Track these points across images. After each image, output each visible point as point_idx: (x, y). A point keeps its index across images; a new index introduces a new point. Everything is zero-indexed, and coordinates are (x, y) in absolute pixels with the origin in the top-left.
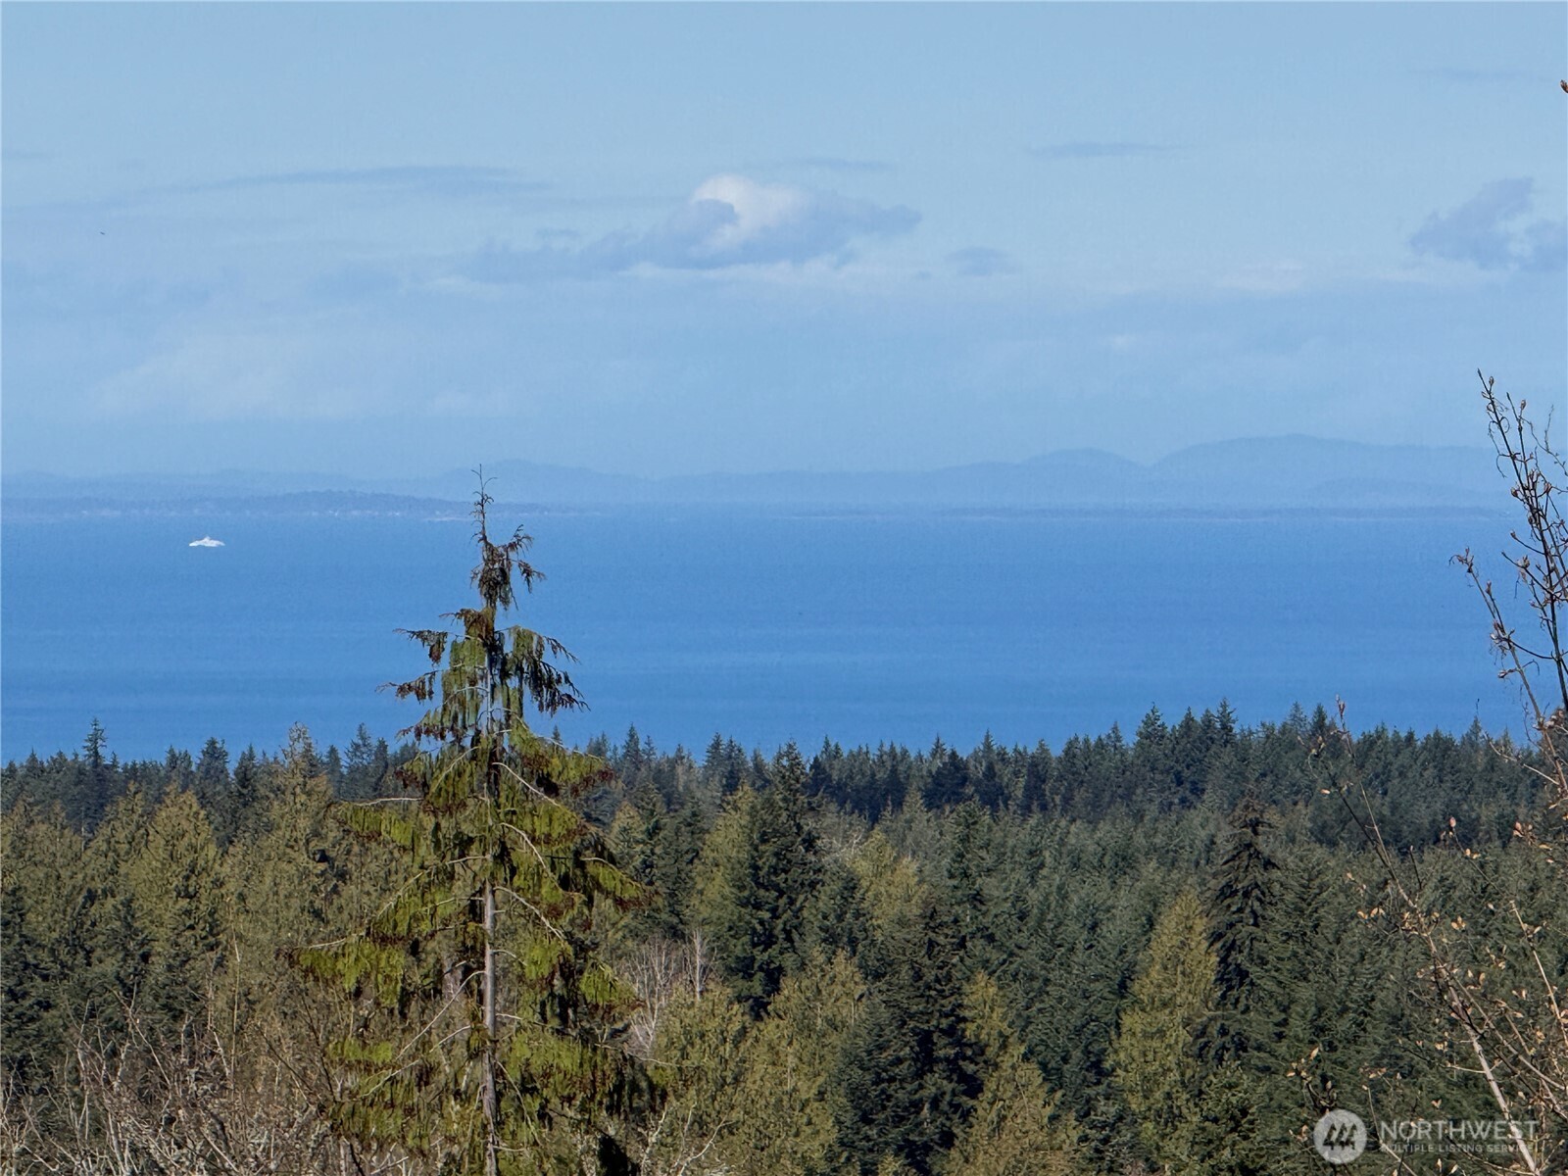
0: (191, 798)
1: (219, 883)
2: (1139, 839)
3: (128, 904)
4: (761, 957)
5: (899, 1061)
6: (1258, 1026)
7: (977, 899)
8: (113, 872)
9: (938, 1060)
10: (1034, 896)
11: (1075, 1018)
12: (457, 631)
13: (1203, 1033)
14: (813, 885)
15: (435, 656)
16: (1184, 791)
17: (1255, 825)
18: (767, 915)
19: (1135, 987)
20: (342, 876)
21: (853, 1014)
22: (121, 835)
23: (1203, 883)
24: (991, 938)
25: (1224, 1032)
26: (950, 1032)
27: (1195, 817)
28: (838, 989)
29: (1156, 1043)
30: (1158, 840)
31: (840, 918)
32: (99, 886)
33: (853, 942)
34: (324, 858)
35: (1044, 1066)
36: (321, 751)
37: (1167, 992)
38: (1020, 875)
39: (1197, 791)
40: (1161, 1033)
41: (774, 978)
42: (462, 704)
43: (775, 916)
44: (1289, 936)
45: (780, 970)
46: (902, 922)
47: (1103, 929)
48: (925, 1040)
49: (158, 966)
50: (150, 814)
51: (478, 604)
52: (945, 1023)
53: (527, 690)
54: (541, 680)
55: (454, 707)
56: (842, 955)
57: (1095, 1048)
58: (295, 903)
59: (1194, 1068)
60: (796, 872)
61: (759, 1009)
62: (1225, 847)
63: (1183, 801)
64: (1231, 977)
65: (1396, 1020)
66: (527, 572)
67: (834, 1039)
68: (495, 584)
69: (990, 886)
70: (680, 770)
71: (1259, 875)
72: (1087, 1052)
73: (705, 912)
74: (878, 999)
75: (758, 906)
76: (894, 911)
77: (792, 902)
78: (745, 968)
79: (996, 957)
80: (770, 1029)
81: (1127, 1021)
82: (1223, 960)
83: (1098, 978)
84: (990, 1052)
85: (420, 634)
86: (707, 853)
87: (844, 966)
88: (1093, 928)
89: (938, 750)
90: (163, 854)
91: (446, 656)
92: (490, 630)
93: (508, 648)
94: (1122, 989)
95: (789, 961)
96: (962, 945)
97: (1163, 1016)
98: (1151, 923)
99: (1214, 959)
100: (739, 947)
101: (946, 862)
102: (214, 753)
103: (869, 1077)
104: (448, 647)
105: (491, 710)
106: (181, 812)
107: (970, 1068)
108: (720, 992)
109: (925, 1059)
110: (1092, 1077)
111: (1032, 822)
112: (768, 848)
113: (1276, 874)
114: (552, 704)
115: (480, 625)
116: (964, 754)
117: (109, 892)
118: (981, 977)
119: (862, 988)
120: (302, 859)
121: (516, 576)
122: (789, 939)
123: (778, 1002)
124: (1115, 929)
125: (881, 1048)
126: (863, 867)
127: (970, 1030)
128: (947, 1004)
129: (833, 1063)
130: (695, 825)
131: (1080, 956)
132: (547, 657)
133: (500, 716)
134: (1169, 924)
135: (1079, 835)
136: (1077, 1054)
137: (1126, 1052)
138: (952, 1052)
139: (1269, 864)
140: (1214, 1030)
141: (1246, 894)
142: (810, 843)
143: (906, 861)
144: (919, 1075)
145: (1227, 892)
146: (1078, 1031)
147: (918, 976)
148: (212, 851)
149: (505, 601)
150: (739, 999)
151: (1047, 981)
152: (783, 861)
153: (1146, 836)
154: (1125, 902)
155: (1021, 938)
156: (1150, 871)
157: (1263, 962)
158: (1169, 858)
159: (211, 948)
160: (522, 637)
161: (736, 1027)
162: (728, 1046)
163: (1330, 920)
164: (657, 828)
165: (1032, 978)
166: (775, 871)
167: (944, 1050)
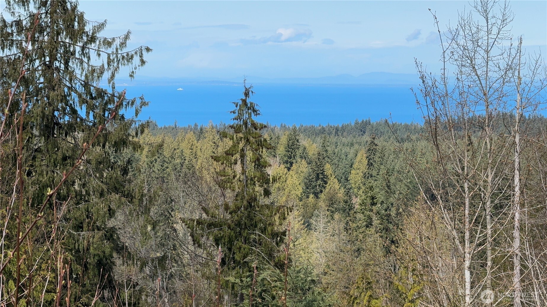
0: (192, 132)
1: (197, 147)
2: (354, 141)
3: (182, 151)
4: (289, 160)
5: (313, 178)
6: (374, 173)
7: (326, 151)
8: (178, 145)
9: (320, 178)
10: (336, 150)
11: (343, 171)
12: (240, 102)
13: (365, 174)
14: (298, 148)
15: (237, 106)
16: (362, 133)
17: (374, 138)
18: (290, 153)
19: (353, 166)
20: (218, 146)
21: (305, 170)
22: (180, 139)
23: (365, 148)
24: (329, 158)
25: (368, 173)
26: (322, 173)
27: (364, 137)
28: (302, 166)
29: (357, 176)
30: (358, 141)
31: (303, 154)
32: (176, 147)
33: (305, 158)
34: (214, 143)
35: (338, 179)
36: (214, 125)
37: (359, 167)
38: (334, 147)
39: (364, 133)
40: (358, 174)
41: (291, 164)
42: (241, 115)
43: (292, 153)
44: (380, 157)
45: (293, 162)
46: (314, 154)
47: (348, 156)
48: (318, 174)
49: (186, 162)
50: (185, 135)
51: (244, 98)
52: (321, 172)
53: (252, 112)
54: (254, 111)
55: (240, 115)
56: (303, 160)
57: (346, 176)
58: (210, 151)
59: (363, 180)
60: (295, 146)
61: (289, 169)
62: (369, 142)
63: (362, 134)
64: (370, 165)
65: (398, 172)
66: (252, 92)
67: (302, 174)
68: (247, 94)
69: (329, 149)
70: (276, 128)
71: (374, 147)
72: (345, 177)
73: (280, 153)
74: (310, 167)
75: (289, 152)
76: (312, 153)
77: (295, 151)
78: (287, 162)
79: (329, 161)
80: (291, 172)
81: (352, 172)
82: (368, 161)
83: (347, 164)
84: (329, 177)
85: (234, 103)
86: (280, 143)
87: (304, 162)
88: (347, 156)
89: (320, 126)
90: (187, 142)
91: (238, 106)
92: (246, 102)
93: (249, 105)
94: (351, 166)
95: (294, 161)
96: (324, 159)
97: (358, 171)
98: (356, 155)
99: (367, 161)
100: (286, 159)
101: (321, 145)
102: (196, 125)
103: (308, 181)
104: (239, 105)
105: (246, 116)
106: (190, 135)
107: (325, 180)
108: (282, 166)
109: (318, 178)
110: (346, 181)
111: (336, 137)
112: (291, 142)
113: (378, 147)
114: (256, 115)
115: (244, 101)
116: (324, 126)
117: (178, 149)
118: (327, 164)
119: (307, 166)
120: (211, 143)
121: (250, 93)
122: (294, 157)
123: (292, 168)
124: (350, 156)
125: (310, 176)
126: (307, 145)
127: (326, 173)
128: (322, 169)
129: (302, 178)
130: (278, 138)
131: (344, 161)
132: (255, 107)
133: (247, 117)
134: (359, 155)
135: (344, 140)
136: (343, 177)
137: (351, 177)
138: (322, 177)
139: (376, 145)
140: (367, 173)
141: (372, 150)
142: (298, 141)
143: (315, 144)
144: (317, 181)
145: (369, 150)
146: (344, 173)
147: (317, 164)
148: (196, 141)
149: (249, 97)
150: (286, 167)
151: (338, 165)
152: (293, 144)
153: (356, 140)
154: (352, 151)
155: (334, 157)
156: (356, 146)
157: (375, 162)
158: (360, 144)
159: (195, 158)
160: (251, 103)
161: (285, 172)
162: (284, 176)
163: (387, 155)
164: (272, 138)
165: (336, 164)
166: (292, 146)
167: (321, 176)
